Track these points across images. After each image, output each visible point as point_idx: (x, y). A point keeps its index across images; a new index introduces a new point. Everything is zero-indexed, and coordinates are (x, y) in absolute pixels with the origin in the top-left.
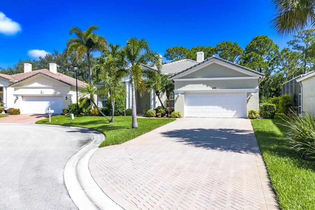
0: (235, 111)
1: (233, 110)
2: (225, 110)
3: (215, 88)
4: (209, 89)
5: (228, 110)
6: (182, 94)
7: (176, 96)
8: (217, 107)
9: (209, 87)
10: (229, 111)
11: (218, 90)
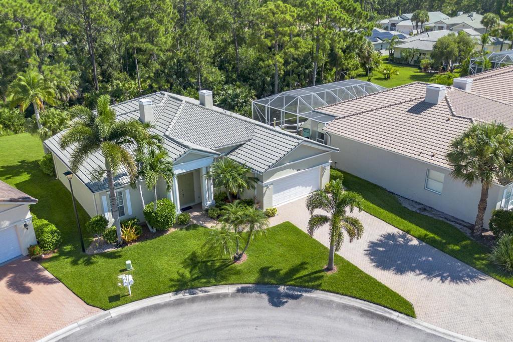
0: (312, 187)
1: (310, 186)
2: (304, 188)
3: (299, 170)
4: (295, 172)
5: (306, 187)
6: (271, 184)
7: (265, 189)
8: (298, 187)
9: (295, 170)
10: (308, 187)
11: (302, 171)
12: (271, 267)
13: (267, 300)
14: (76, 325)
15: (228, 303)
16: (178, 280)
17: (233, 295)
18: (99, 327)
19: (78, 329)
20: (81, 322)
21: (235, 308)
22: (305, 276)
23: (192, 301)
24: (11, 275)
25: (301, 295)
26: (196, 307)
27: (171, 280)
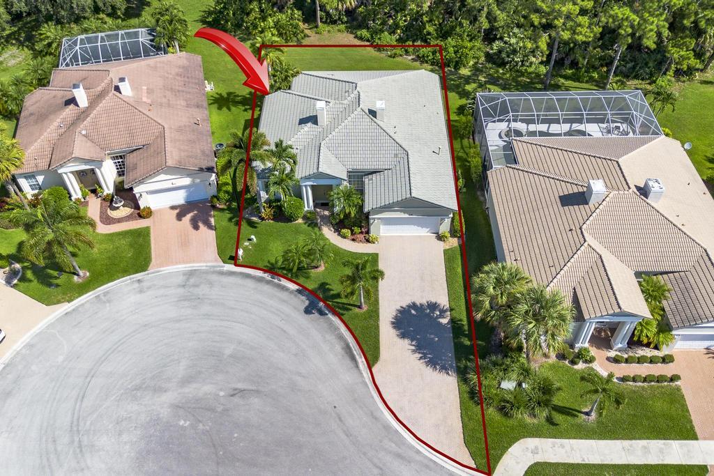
0: (429, 229)
3: (412, 215)
5: (422, 228)
8: (412, 226)
9: (406, 214)
10: (424, 228)
11: (414, 216)
12: (330, 285)
13: (305, 306)
14: (205, 264)
15: (284, 295)
16: (272, 264)
17: (292, 292)
18: (214, 272)
19: (204, 268)
20: (208, 264)
21: (284, 301)
22: (341, 303)
23: (268, 282)
24: (196, 212)
25: (327, 314)
26: (266, 288)
27: (269, 262)
